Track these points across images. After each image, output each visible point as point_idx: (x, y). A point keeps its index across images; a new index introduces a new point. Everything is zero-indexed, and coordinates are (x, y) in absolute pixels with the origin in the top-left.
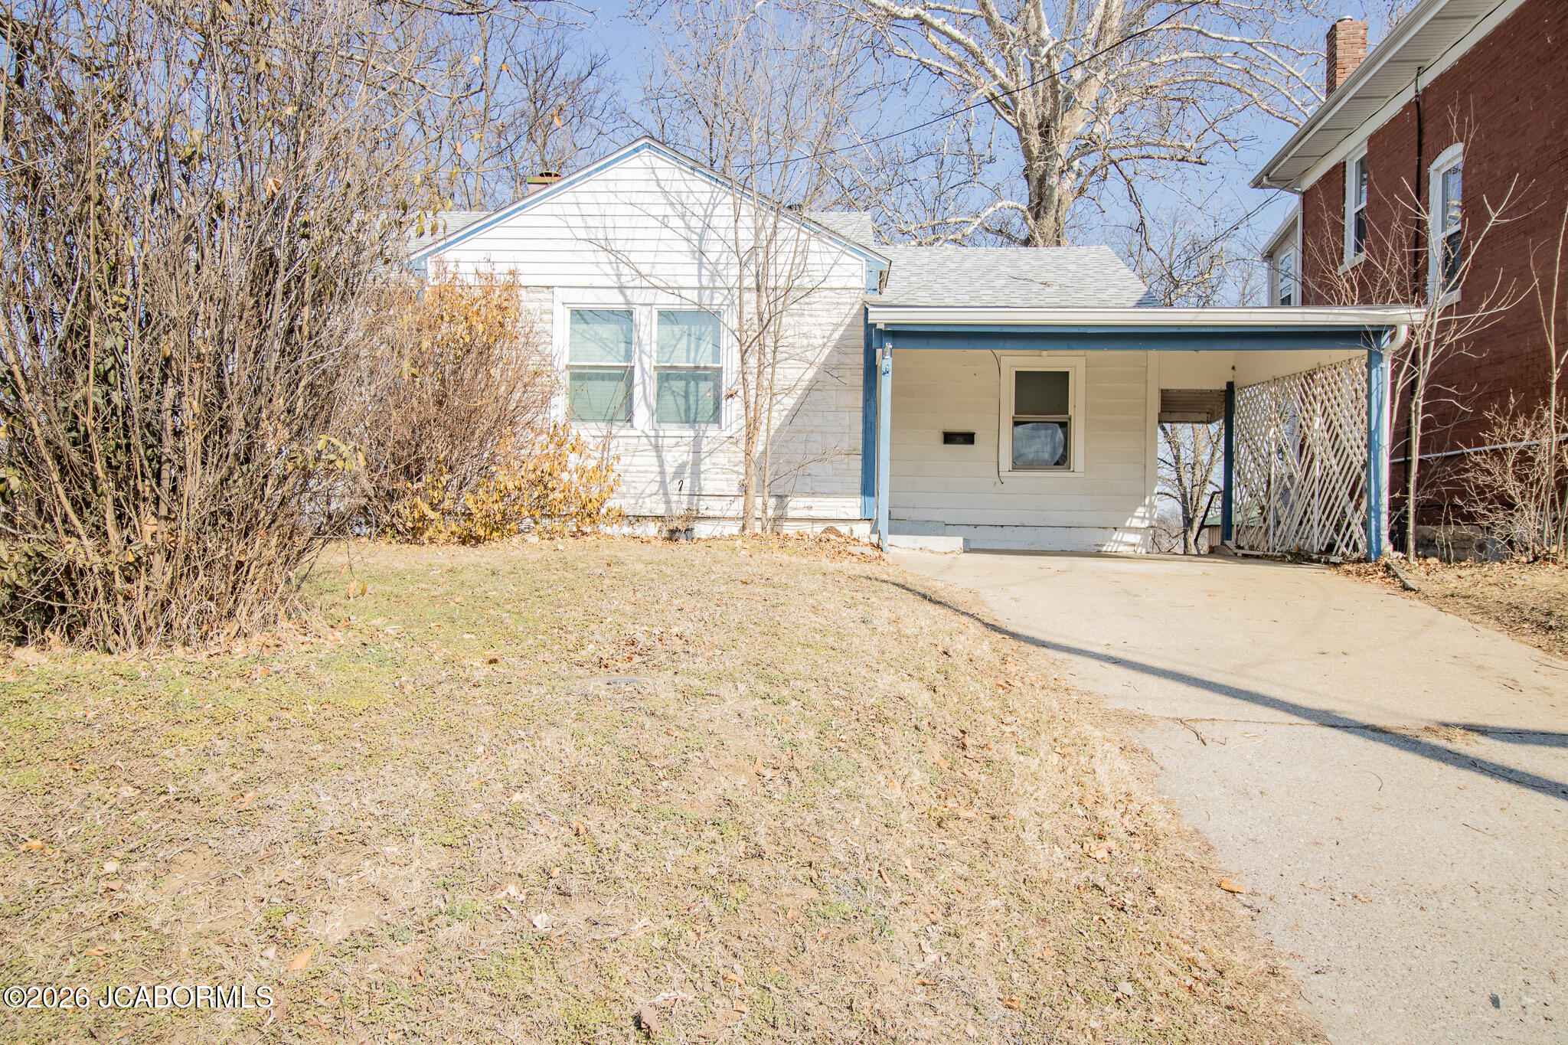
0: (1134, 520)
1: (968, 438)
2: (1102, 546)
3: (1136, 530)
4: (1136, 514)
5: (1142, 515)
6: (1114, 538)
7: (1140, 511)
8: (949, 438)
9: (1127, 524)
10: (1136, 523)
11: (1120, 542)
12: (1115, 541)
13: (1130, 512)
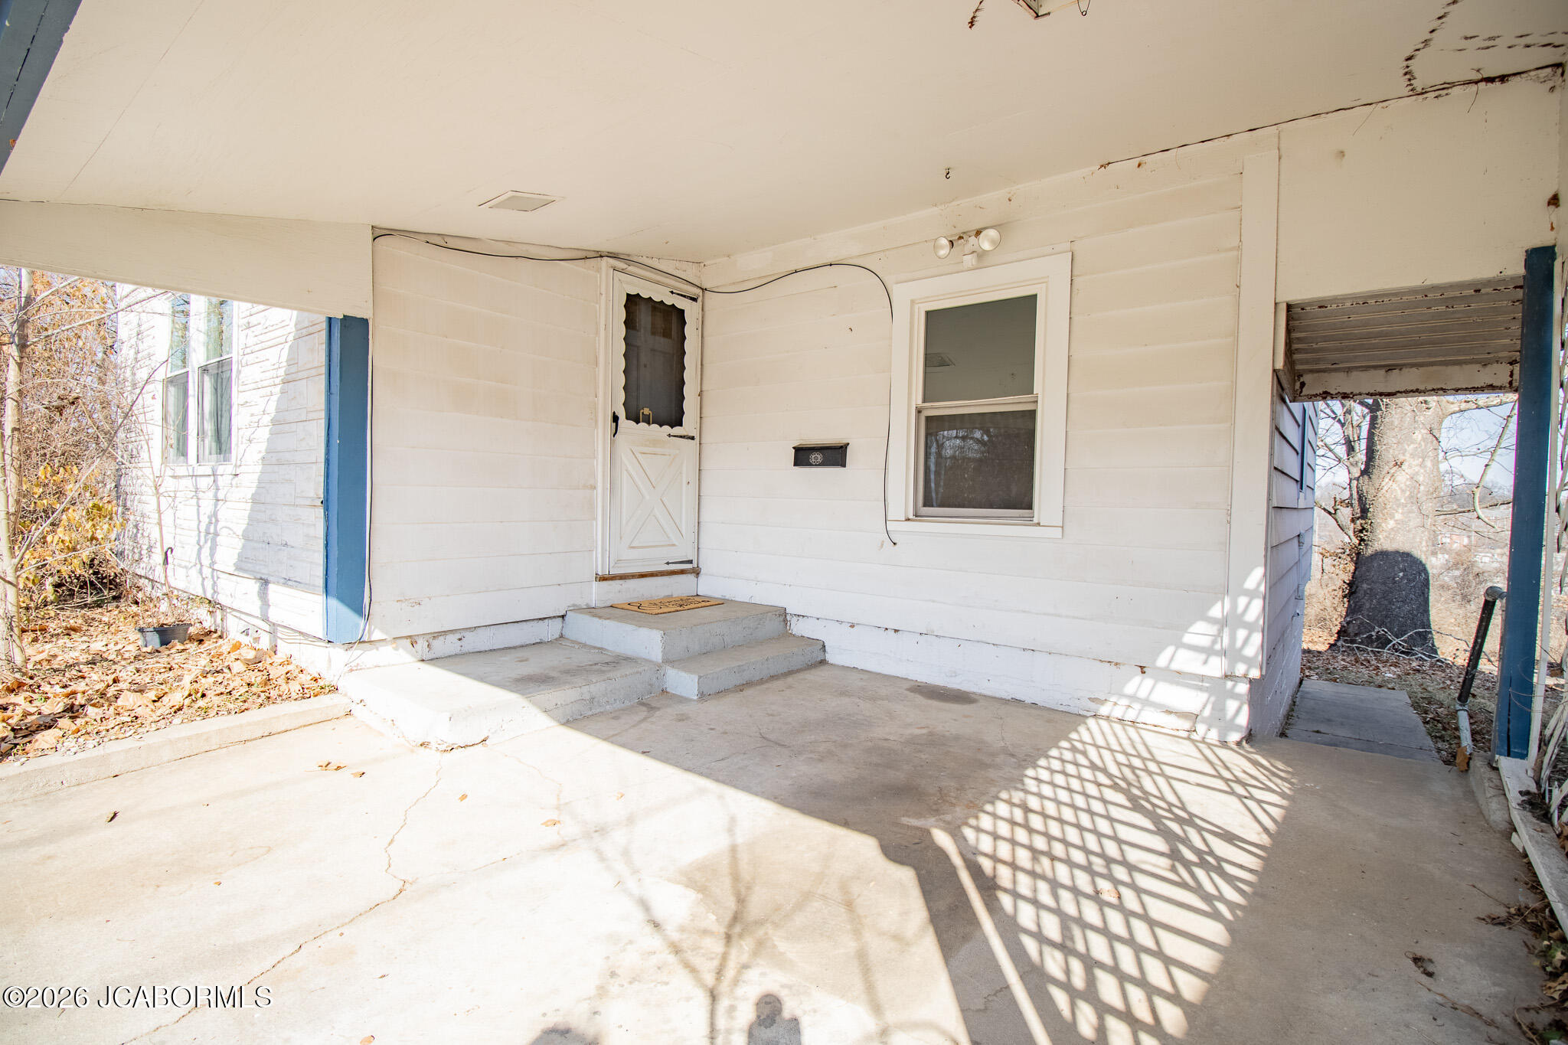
0: (1183, 653)
1: (835, 455)
2: (1103, 702)
3: (1196, 681)
4: (1188, 639)
5: (1205, 642)
6: (1130, 689)
7: (1200, 633)
8: (803, 456)
9: (1162, 661)
10: (1187, 661)
11: (1146, 703)
12: (1133, 698)
13: (1173, 632)
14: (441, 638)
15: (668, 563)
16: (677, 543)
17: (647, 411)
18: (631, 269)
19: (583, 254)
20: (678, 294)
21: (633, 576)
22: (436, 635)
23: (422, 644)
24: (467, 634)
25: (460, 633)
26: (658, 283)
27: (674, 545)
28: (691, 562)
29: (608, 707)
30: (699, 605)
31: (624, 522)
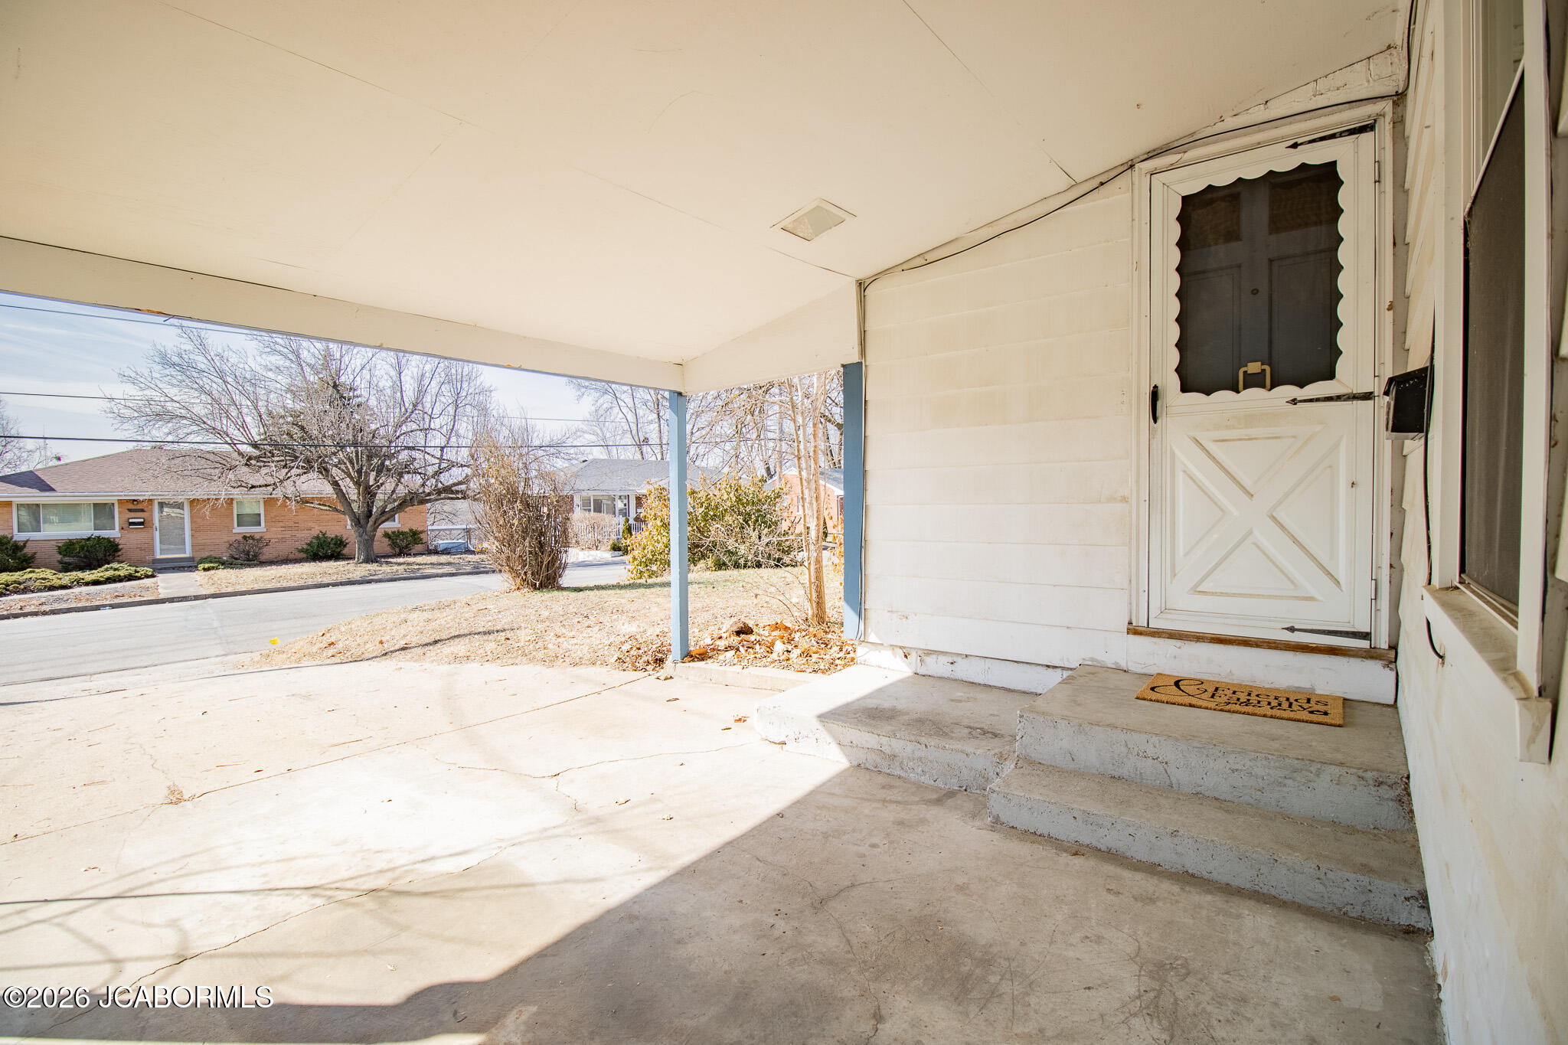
14: (934, 656)
15: (1292, 629)
16: (1317, 596)
17: (1254, 367)
18: (1193, 154)
19: (1095, 183)
20: (1310, 142)
21: (1199, 638)
22: (930, 652)
23: (913, 657)
24: (958, 660)
25: (954, 658)
26: (1259, 145)
27: (1312, 599)
28: (1366, 636)
29: (912, 775)
30: (1314, 717)
31: (1181, 551)
